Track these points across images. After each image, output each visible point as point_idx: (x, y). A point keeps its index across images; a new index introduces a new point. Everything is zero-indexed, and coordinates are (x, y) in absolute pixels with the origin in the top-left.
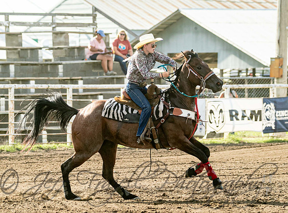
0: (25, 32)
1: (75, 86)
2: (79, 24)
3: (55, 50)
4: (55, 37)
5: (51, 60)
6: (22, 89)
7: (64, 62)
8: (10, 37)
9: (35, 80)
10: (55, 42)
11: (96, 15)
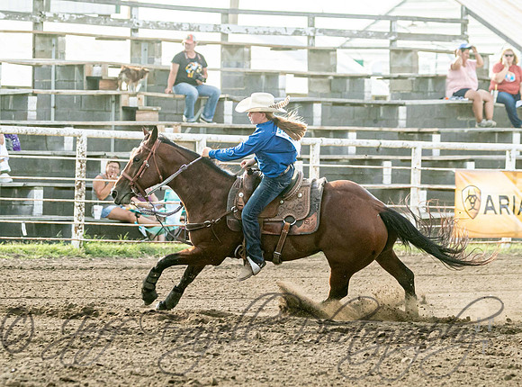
0: (342, 47)
1: (426, 145)
2: (438, 35)
3: (393, 81)
4: (395, 58)
5: (385, 98)
6: (335, 147)
7: (408, 102)
8: (315, 54)
9: (357, 131)
10: (393, 66)
11: (467, 20)
